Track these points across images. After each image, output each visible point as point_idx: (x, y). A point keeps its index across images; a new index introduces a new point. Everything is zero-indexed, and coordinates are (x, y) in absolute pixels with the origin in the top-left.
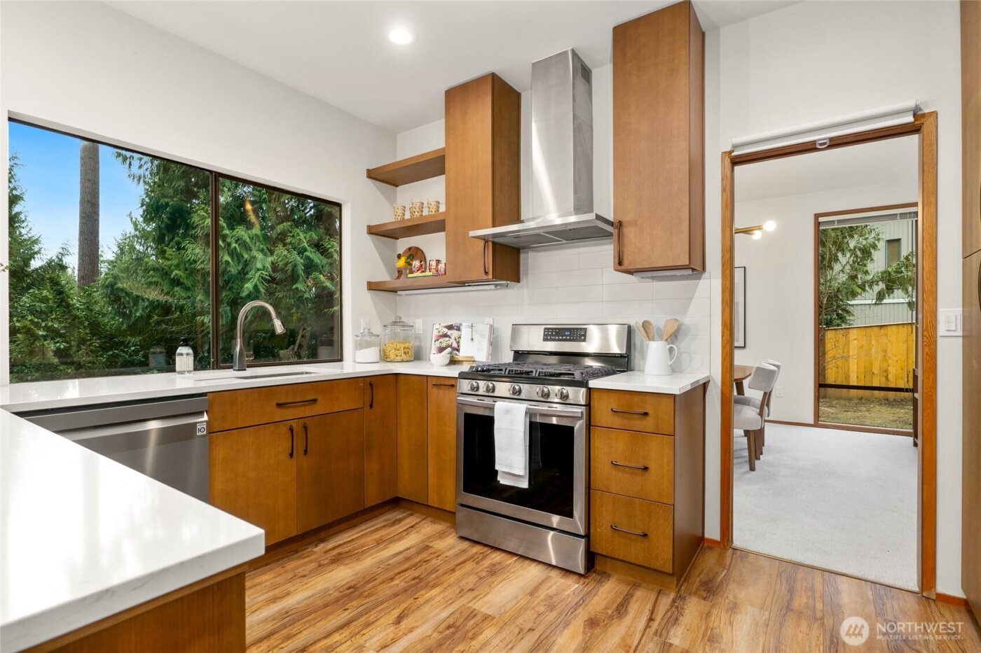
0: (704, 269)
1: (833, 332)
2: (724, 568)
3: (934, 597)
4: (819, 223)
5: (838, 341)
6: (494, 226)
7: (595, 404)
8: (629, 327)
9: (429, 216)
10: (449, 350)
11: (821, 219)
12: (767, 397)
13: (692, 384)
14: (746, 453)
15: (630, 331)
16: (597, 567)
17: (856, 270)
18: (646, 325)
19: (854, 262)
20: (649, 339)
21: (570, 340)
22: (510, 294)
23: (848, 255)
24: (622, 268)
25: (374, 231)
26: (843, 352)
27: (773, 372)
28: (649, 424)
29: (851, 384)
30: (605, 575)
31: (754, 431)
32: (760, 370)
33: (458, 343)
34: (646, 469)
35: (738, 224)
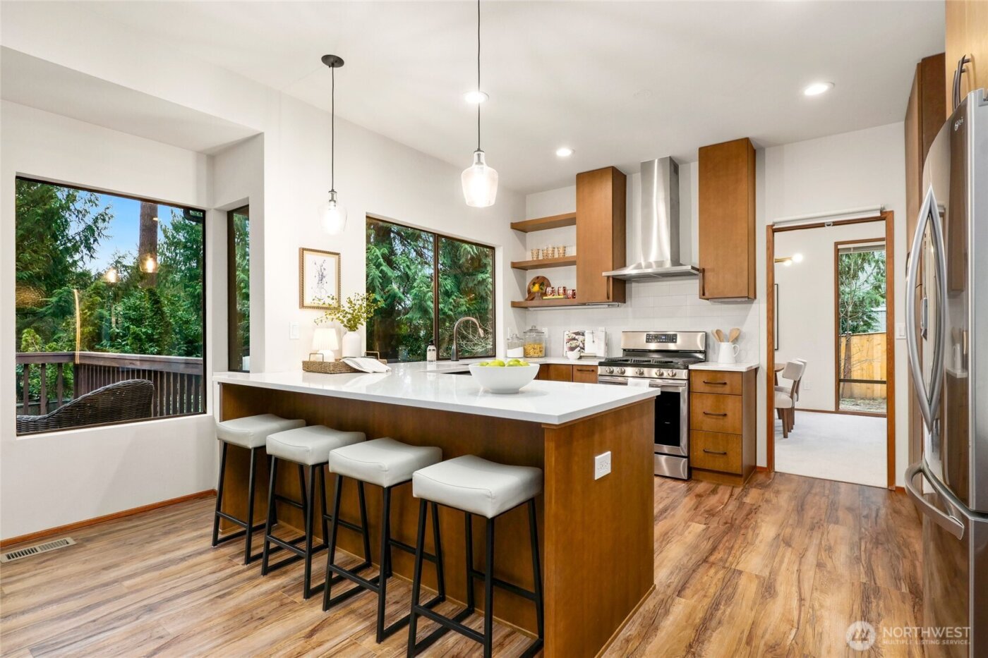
0: (755, 298)
1: (858, 337)
2: (770, 479)
3: (894, 489)
4: (838, 250)
5: (862, 346)
6: (613, 270)
7: (693, 379)
8: (706, 334)
9: (559, 258)
10: (579, 348)
11: (840, 247)
12: (796, 385)
13: (748, 368)
14: (781, 429)
15: (707, 336)
16: (693, 477)
17: (879, 281)
18: (718, 332)
19: (878, 274)
20: (721, 341)
21: (665, 342)
22: (618, 311)
23: (873, 264)
24: (704, 297)
25: (515, 266)
26: (867, 356)
27: (801, 366)
28: (727, 389)
29: (875, 379)
30: (699, 481)
31: (787, 409)
32: (791, 365)
33: (583, 344)
34: (725, 415)
35: (777, 256)
